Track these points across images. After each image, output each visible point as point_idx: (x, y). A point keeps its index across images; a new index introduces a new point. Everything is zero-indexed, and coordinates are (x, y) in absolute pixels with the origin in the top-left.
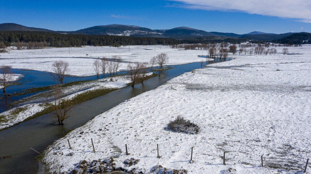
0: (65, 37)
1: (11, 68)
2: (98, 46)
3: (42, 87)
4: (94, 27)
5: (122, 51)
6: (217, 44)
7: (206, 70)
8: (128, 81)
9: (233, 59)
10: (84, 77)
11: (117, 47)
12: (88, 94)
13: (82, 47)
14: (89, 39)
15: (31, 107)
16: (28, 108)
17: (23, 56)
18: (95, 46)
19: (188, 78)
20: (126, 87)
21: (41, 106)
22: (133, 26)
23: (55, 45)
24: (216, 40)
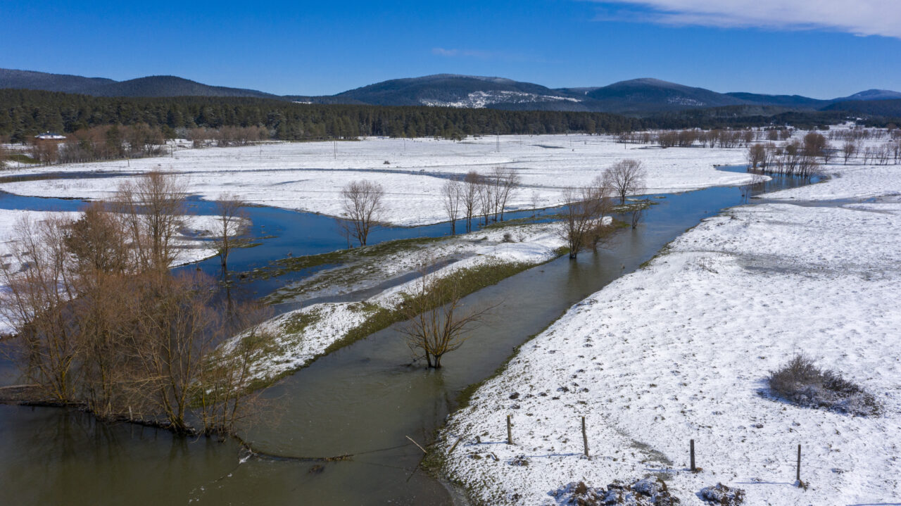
0: (312, 112)
1: (204, 201)
2: (403, 137)
3: (319, 254)
4: (386, 82)
5: (476, 151)
6: (753, 129)
7: (767, 210)
8: (556, 243)
9: (832, 176)
10: (415, 226)
11: (456, 141)
12: (464, 278)
13: (360, 140)
14: (377, 116)
15: (327, 313)
16: (321, 316)
17: (217, 165)
18: (394, 136)
19: (730, 235)
20: (555, 258)
21: (353, 312)
22: (496, 78)
23: (288, 136)
24: (749, 118)
